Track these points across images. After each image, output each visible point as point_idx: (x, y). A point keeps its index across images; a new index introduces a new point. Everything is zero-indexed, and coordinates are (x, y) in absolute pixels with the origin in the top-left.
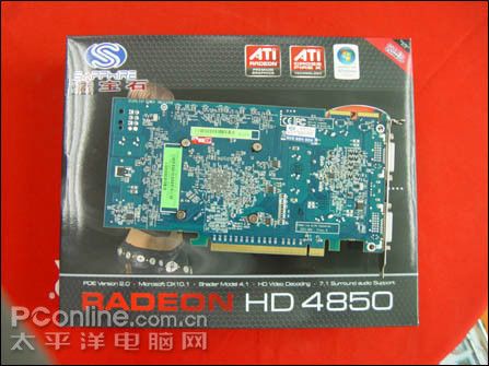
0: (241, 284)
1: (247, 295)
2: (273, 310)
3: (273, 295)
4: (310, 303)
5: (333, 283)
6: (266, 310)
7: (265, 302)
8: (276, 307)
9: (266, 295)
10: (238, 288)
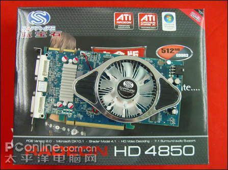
0: (112, 141)
1: (115, 147)
2: (129, 155)
3: (129, 147)
5: (162, 141)
8: (131, 154)
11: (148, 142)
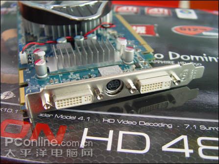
0: (82, 118)
1: (86, 130)
2: (119, 149)
3: (121, 133)
4: (172, 147)
5: (203, 128)
6: (109, 148)
7: (110, 140)
8: (124, 147)
9: (111, 132)
10: (76, 122)
11: (170, 127)
